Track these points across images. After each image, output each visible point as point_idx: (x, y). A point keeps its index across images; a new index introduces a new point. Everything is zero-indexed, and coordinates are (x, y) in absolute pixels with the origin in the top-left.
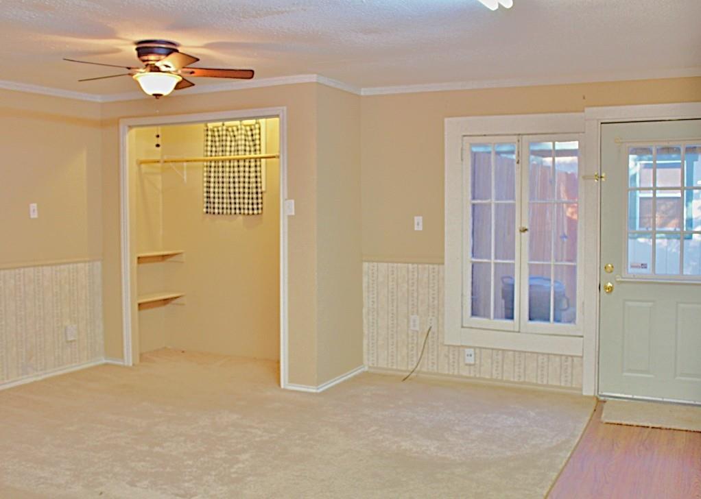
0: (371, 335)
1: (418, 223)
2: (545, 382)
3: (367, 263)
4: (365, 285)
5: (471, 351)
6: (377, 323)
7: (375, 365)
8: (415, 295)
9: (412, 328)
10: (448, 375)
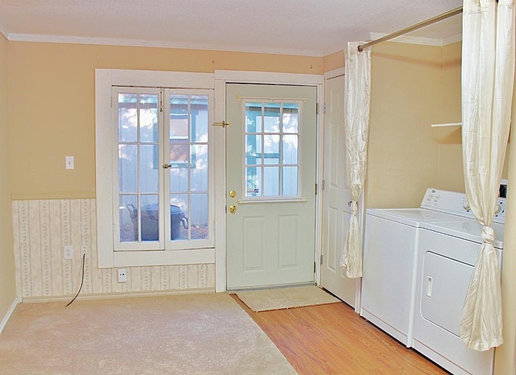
0: (23, 268)
1: (70, 163)
2: (186, 287)
3: (17, 202)
4: (15, 221)
5: (124, 271)
6: (30, 257)
7: (30, 296)
8: (68, 227)
9: (66, 257)
10: (102, 294)
